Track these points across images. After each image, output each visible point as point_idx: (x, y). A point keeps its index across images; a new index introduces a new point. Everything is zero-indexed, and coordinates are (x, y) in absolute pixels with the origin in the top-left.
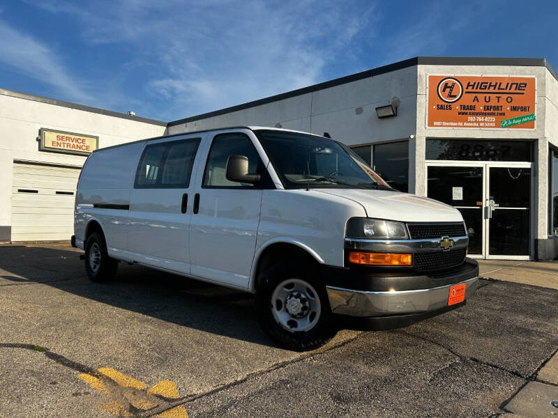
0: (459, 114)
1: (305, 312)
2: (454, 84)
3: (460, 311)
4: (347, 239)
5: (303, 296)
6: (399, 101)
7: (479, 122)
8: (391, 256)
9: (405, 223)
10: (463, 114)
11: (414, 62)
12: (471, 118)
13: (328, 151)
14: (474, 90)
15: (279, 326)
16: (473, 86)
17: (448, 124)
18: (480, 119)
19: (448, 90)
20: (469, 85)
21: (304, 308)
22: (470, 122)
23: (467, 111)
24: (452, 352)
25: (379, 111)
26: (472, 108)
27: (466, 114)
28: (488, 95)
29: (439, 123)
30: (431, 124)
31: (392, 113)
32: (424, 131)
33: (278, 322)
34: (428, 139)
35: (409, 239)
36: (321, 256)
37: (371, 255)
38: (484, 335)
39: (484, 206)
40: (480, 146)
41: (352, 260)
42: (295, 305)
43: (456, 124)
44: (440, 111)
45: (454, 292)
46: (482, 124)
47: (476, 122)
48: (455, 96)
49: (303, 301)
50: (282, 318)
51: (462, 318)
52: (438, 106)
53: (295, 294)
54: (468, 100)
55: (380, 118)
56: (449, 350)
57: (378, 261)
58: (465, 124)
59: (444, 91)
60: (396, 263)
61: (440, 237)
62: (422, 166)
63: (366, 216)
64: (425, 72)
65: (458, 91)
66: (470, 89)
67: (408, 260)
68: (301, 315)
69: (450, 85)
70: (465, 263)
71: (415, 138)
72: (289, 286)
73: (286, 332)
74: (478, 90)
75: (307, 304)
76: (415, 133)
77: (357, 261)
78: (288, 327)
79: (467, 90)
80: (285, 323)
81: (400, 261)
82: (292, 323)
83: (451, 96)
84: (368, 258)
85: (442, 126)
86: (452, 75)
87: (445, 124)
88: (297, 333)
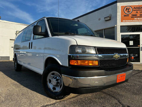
0: (131, 17)
1: (58, 84)
2: (129, 8)
3: (128, 83)
4: (69, 55)
5: (58, 78)
6: (111, 15)
7: (138, 20)
8: (88, 62)
9: (95, 47)
10: (133, 17)
11: (116, 2)
12: (135, 19)
13: (77, 25)
14: (136, 9)
15: (49, 89)
16: (136, 8)
17: (128, 21)
18: (138, 19)
19: (127, 10)
20: (134, 8)
21: (58, 83)
22: (135, 20)
23: (134, 16)
24: (119, 102)
25: (105, 18)
26: (136, 15)
27: (134, 17)
28: (141, 11)
29: (124, 21)
30: (122, 21)
31: (109, 19)
32: (120, 23)
33: (49, 88)
34: (121, 26)
35: (97, 54)
36: (61, 62)
37: (79, 61)
38: (136, 94)
39: (140, 47)
40: (139, 27)
41: (71, 63)
42: (54, 82)
43: (130, 21)
44: (125, 17)
45: (120, 76)
46: (139, 20)
47: (137, 20)
48: (130, 12)
49: (57, 80)
50: (51, 86)
51: (128, 85)
52: (124, 15)
53: (55, 77)
54: (134, 13)
55: (105, 21)
56: (119, 101)
57: (82, 63)
58: (133, 21)
59: (126, 10)
60: (91, 64)
61: (113, 54)
62: (119, 35)
63: (76, 44)
64: (119, 5)
65: (131, 10)
66: (135, 9)
67: (96, 63)
68: (57, 85)
69: (128, 8)
70: (127, 65)
71: (116, 26)
72: (53, 74)
73: (52, 92)
74: (138, 9)
75: (59, 81)
76: (116, 24)
77: (73, 64)
78: (52, 90)
79: (134, 10)
80: (52, 88)
81: (92, 64)
82: (54, 89)
83: (128, 12)
84: (77, 62)
85: (126, 22)
86: (129, 5)
87: (126, 21)
88: (55, 92)
